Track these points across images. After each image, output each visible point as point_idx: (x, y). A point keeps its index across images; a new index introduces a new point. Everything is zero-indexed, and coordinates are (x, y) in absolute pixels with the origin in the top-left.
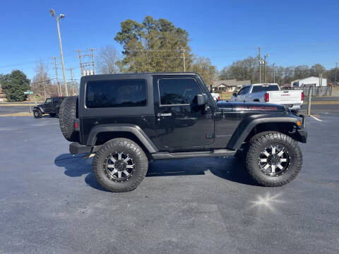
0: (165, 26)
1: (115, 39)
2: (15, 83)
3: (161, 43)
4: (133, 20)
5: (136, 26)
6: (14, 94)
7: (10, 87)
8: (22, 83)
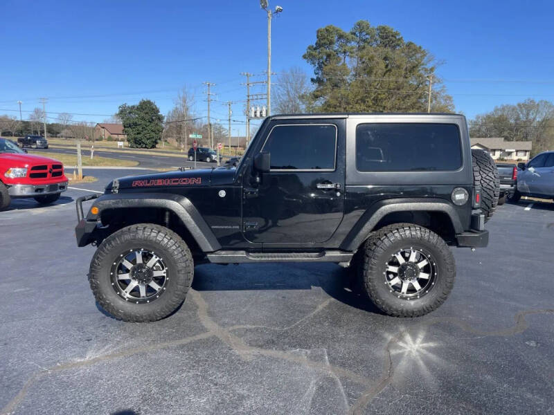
0: (388, 39)
1: (304, 57)
2: (143, 119)
3: (387, 66)
4: (338, 27)
5: (341, 37)
6: (139, 136)
7: (136, 124)
8: (153, 120)
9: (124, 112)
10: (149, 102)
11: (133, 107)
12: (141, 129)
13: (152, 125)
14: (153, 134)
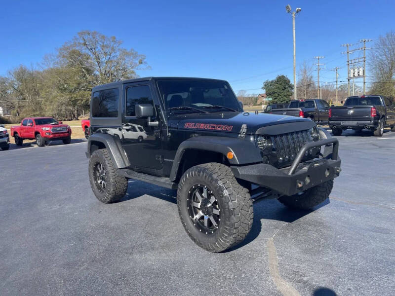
2: (278, 88)
6: (276, 100)
7: (274, 93)
8: (285, 88)
9: (267, 86)
10: (283, 77)
11: (273, 81)
12: (277, 95)
13: (285, 91)
14: (285, 98)
